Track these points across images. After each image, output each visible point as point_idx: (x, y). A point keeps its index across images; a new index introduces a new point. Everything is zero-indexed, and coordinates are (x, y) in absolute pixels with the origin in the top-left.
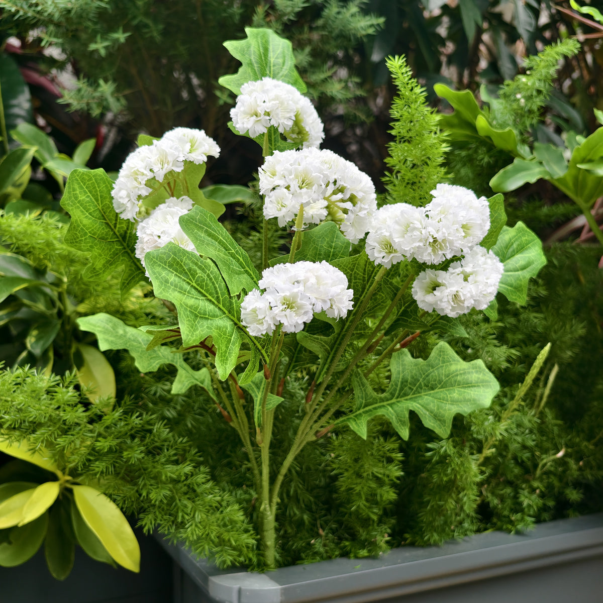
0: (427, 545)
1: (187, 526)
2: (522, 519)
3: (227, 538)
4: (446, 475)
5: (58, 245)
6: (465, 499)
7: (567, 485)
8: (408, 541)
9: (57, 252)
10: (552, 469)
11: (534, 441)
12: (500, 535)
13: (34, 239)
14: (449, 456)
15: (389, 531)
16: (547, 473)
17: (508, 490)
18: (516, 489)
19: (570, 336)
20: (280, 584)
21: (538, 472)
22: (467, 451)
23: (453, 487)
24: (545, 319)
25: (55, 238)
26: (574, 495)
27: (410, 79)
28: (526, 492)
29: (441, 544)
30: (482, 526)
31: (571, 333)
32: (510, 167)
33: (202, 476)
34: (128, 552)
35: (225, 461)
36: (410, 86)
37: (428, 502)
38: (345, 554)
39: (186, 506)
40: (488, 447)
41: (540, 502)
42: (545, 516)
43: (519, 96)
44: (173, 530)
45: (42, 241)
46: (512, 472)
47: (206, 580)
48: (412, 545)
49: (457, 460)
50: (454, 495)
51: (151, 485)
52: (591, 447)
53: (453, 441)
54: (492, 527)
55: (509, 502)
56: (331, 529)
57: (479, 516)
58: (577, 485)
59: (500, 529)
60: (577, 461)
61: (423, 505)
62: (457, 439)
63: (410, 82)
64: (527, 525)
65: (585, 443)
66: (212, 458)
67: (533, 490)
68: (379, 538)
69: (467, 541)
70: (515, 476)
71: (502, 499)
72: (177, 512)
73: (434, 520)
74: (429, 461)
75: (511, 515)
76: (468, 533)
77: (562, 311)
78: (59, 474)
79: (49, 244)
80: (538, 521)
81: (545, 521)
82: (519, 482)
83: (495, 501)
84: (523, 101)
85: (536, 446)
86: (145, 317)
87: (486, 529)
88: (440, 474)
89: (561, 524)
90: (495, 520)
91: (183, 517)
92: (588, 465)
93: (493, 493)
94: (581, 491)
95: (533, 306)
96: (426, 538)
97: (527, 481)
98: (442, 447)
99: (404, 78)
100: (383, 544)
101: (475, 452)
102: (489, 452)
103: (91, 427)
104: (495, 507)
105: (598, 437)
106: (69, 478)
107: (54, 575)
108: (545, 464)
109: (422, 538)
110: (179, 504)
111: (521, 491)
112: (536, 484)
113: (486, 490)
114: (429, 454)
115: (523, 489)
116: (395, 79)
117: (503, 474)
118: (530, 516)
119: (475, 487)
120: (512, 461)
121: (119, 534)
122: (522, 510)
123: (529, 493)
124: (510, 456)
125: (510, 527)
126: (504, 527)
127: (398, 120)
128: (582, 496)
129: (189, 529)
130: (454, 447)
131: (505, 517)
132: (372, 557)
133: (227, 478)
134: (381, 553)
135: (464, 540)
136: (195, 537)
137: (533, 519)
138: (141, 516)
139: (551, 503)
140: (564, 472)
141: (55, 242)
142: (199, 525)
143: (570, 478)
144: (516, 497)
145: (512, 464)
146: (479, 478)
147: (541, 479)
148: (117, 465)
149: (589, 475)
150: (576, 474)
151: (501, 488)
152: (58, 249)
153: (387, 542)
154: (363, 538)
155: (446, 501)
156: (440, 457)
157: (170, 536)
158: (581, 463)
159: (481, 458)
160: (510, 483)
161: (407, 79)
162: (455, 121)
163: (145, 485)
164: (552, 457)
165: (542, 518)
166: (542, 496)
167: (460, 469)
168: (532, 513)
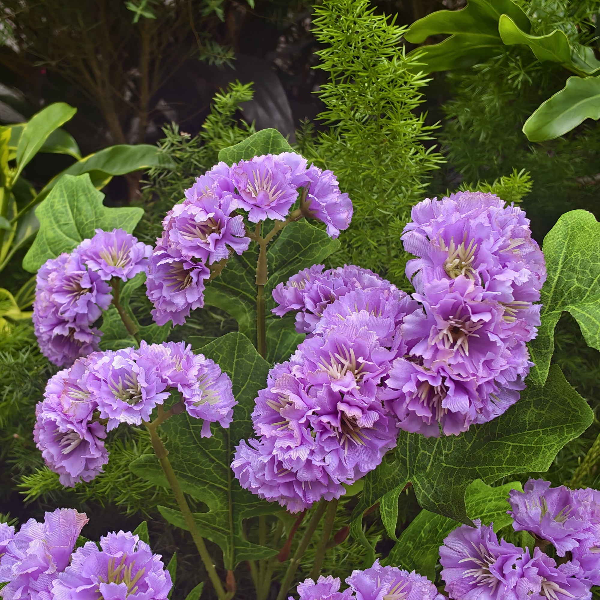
32: (558, 95)
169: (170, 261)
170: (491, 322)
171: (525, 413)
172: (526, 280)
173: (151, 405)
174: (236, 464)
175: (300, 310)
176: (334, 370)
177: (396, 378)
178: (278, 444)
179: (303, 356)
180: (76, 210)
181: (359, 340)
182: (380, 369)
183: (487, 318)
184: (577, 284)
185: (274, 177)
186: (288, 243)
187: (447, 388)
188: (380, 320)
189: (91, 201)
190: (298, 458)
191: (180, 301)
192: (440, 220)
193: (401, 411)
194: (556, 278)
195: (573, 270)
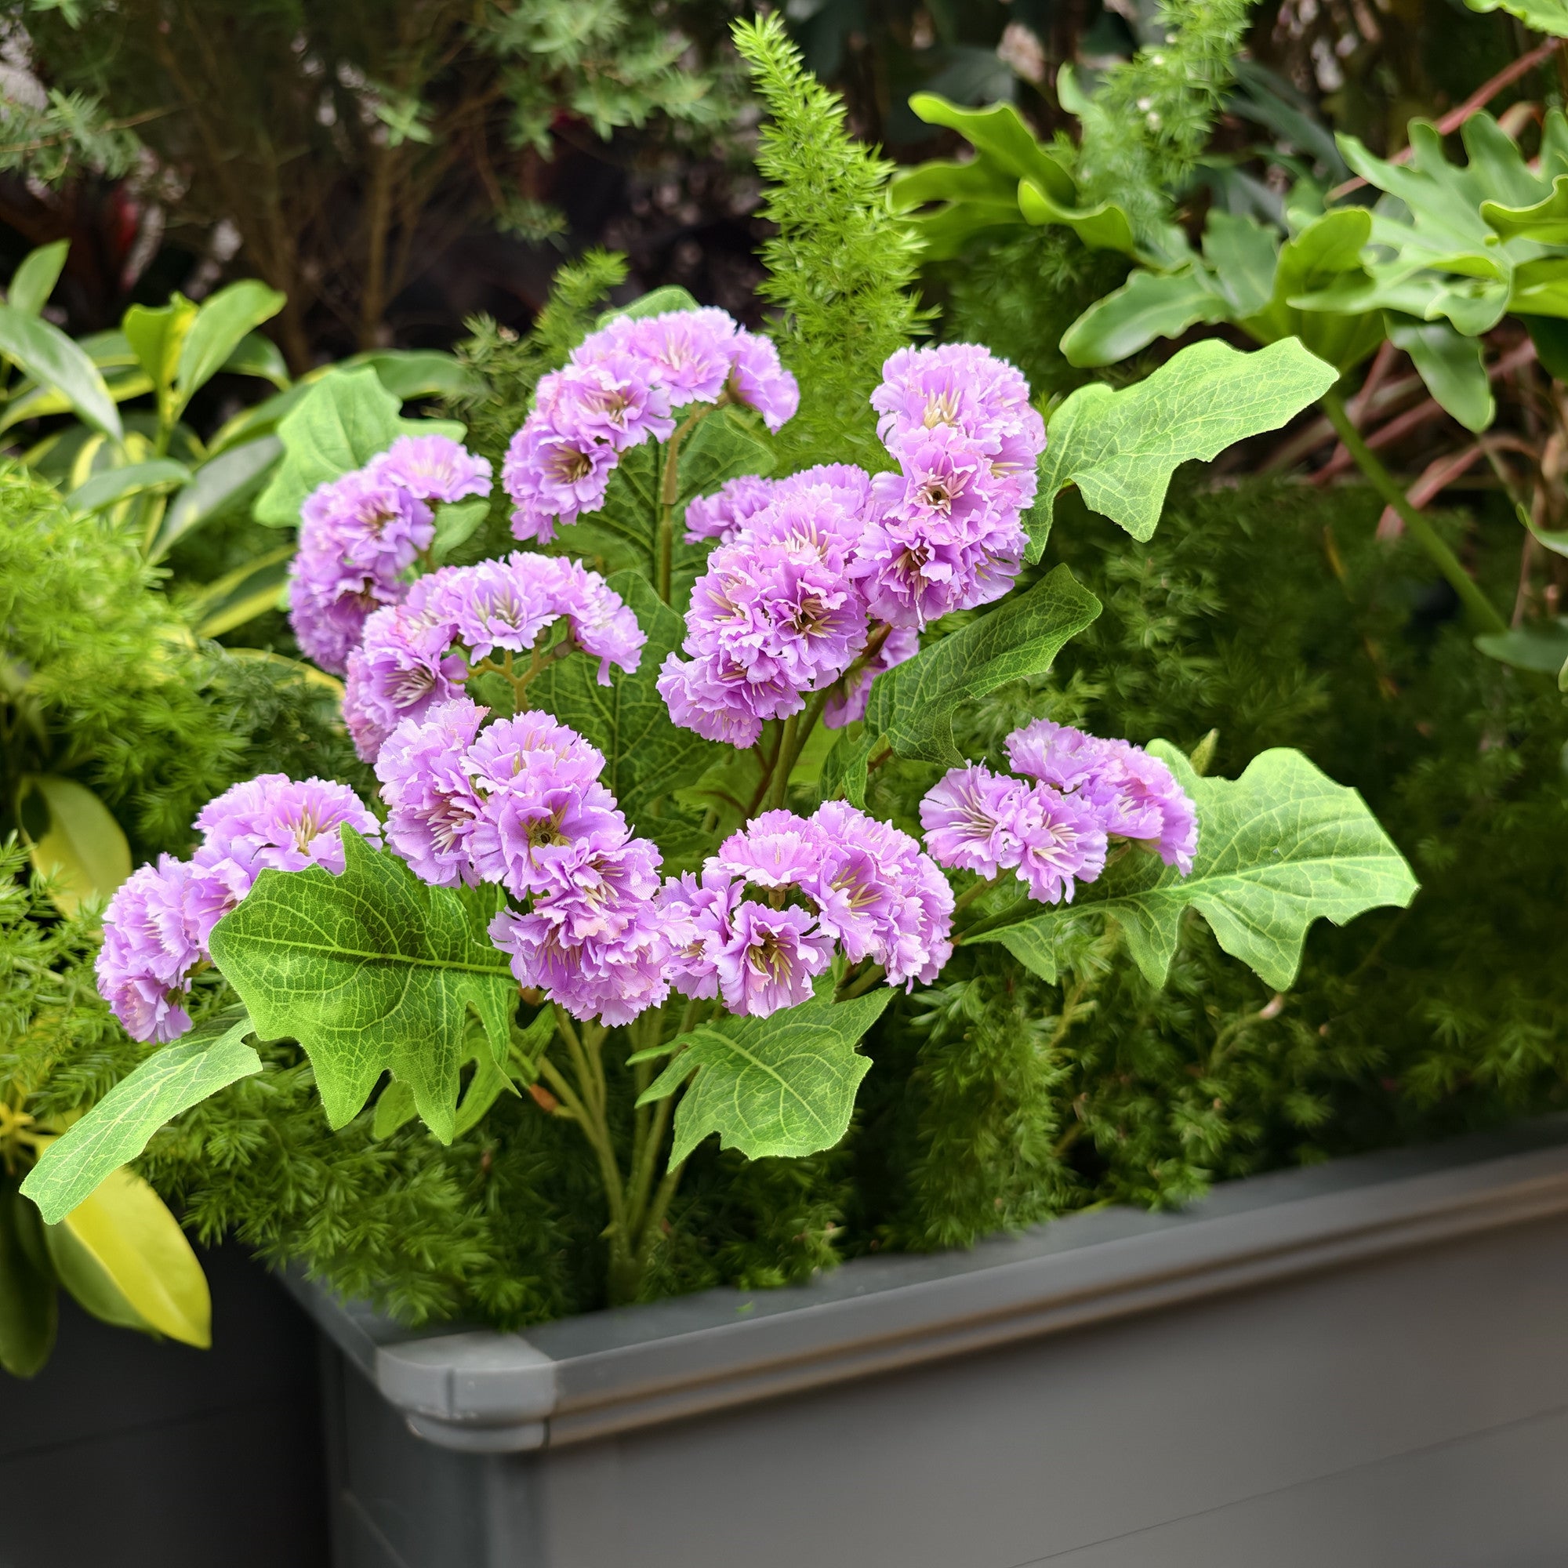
0: (932, 1249)
1: (310, 1223)
2: (1179, 1175)
3: (413, 1252)
4: (967, 1072)
6: (1021, 1130)
7: (1290, 1086)
8: (887, 1243)
10: (1252, 1047)
11: (1198, 978)
12: (1125, 1217)
14: (971, 1023)
15: (836, 1213)
16: (1241, 1058)
17: (1141, 1106)
18: (1164, 1101)
19: (1286, 712)
20: (554, 1356)
21: (1217, 1058)
22: (1020, 1011)
23: (990, 1100)
24: (1225, 671)
26: (1306, 1110)
27: (798, 75)
28: (1188, 1108)
29: (970, 1243)
30: (1082, 1193)
31: (1292, 705)
32: (1116, 297)
34: (181, 1299)
36: (798, 93)
37: (928, 1142)
38: (727, 1279)
39: (305, 1174)
40: (1075, 999)
41: (1223, 1129)
42: (1240, 1164)
43: (1144, 104)
44: (274, 1235)
46: (1150, 1059)
47: (370, 1358)
48: (899, 1250)
49: (995, 1034)
50: (992, 1122)
51: (214, 1122)
52: (1349, 989)
53: (982, 985)
54: (1107, 1195)
55: (1147, 1132)
56: (693, 1220)
57: (1072, 1174)
58: (1316, 1084)
59: (1125, 1201)
60: (1314, 1025)
61: (920, 1148)
62: (991, 980)
63: (798, 82)
64: (1188, 1185)
65: (1331, 981)
67: (1205, 1102)
68: (810, 1233)
69: (1037, 1235)
70: (1161, 1070)
71: (1129, 1127)
72: (283, 1188)
73: (948, 1186)
74: (924, 1038)
75: (1149, 1166)
76: (1039, 1213)
77: (1267, 651)
80: (1220, 1175)
81: (1238, 1177)
82: (1169, 1084)
83: (1107, 1134)
84: (1154, 117)
85: (1210, 990)
86: (196, 699)
87: (1090, 1201)
88: (951, 1070)
89: (1280, 1183)
90: (1112, 1178)
91: (298, 1200)
92: (1341, 1035)
93: (1106, 1116)
94: (1326, 1099)
95: (1187, 641)
96: (931, 1231)
97: (1190, 1081)
98: (954, 1000)
99: (782, 72)
100: (825, 1248)
101: (1045, 1011)
102: (1078, 1010)
103: (58, 978)
104: (1113, 1146)
105: (1364, 965)
106: (25, 1119)
107: (8, 1366)
108: (1232, 1037)
109: (922, 1229)
110: (290, 1170)
111: (1175, 1106)
112: (1210, 1087)
113: (1087, 1107)
114: (923, 1019)
115: (1182, 1101)
116: (760, 77)
117: (1128, 1067)
118: (1200, 1165)
119: (1044, 1098)
120: (1150, 1032)
121: (155, 1254)
122: (1180, 1154)
123: (1196, 1108)
124: (1144, 1019)
125: (1147, 1193)
126: (1135, 1195)
127: (779, 184)
128: (1326, 1111)
129: (316, 1231)
130: (984, 1000)
131: (1136, 1168)
132: (798, 1281)
134: (815, 1270)
135: (1027, 1232)
136: (331, 1250)
137: (1205, 1173)
138: (195, 1200)
139: (1252, 1132)
140: (1283, 1052)
142: (342, 1220)
143: (1297, 1070)
144: (1164, 1120)
145: (1149, 1040)
146: (1054, 1076)
147: (1222, 1073)
149: (1344, 1061)
150: (1312, 1057)
151: (1124, 1099)
153: (836, 1243)
154: (771, 1234)
155: (972, 1136)
156: (951, 1025)
157: (269, 1251)
158: (1323, 1030)
159: (1060, 1025)
160: (1149, 1088)
161: (790, 76)
162: (981, 178)
163: (199, 1121)
164: (1250, 1019)
165: (1232, 1170)
166: (1230, 1115)
167: (1000, 1054)
168: (1204, 1156)
169: (560, 440)
170: (975, 473)
171: (1025, 622)
172: (1016, 432)
173: (536, 625)
174: (663, 680)
175: (728, 528)
176: (790, 545)
177: (867, 547)
178: (724, 633)
179: (753, 535)
180: (350, 425)
181: (821, 512)
182: (847, 544)
183: (971, 469)
184: (1084, 457)
185: (695, 342)
186: (702, 456)
187: (927, 551)
188: (846, 491)
189: (378, 411)
190: (751, 646)
191: (565, 498)
192: (918, 367)
193: (873, 591)
194: (1061, 454)
195: (1081, 442)
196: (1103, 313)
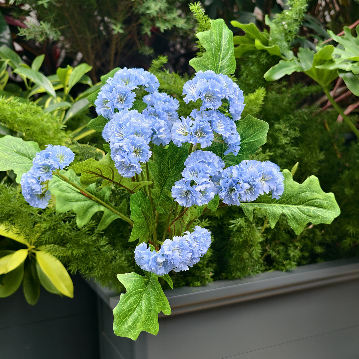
0: (234, 279)
1: (95, 270)
2: (290, 263)
4: (242, 238)
5: (19, 115)
6: (254, 252)
7: (315, 244)
9: (19, 119)
10: (307, 235)
12: (278, 273)
13: (5, 112)
14: (243, 227)
15: (212, 270)
16: (304, 238)
17: (281, 248)
18: (286, 247)
19: (315, 160)
21: (299, 237)
22: (254, 225)
23: (247, 245)
24: (301, 150)
25: (18, 111)
26: (319, 250)
27: (204, 15)
28: (292, 249)
29: (242, 278)
30: (268, 267)
31: (316, 158)
32: (276, 66)
33: (103, 241)
34: (67, 287)
35: (119, 234)
36: (204, 19)
37: (234, 253)
38: (188, 284)
39: (94, 259)
40: (266, 223)
41: (300, 254)
42: (304, 262)
43: (284, 23)
44: (87, 272)
45: (10, 113)
46: (283, 237)
47: (108, 300)
48: (227, 279)
49: (248, 230)
50: (247, 250)
51: (74, 247)
54: (274, 268)
55: (283, 254)
57: (265, 263)
58: (321, 244)
59: (277, 269)
60: (321, 231)
61: (232, 255)
63: (204, 17)
64: (292, 266)
66: (112, 233)
67: (296, 247)
68: (206, 274)
69: (258, 276)
70: (286, 240)
71: (278, 253)
72: (89, 262)
73: (237, 264)
74: (232, 231)
75: (283, 261)
76: (258, 271)
77: (311, 146)
78: (28, 244)
79: (14, 115)
80: (299, 264)
81: (304, 265)
82: (288, 243)
83: (274, 254)
84: (286, 26)
87: (270, 269)
88: (238, 237)
89: (313, 266)
90: (275, 264)
91: (92, 264)
92: (327, 233)
93: (273, 250)
94: (323, 247)
95: (292, 143)
96: (233, 275)
97: (292, 242)
98: (238, 222)
99: (200, 15)
100: (209, 278)
101: (260, 225)
102: (267, 226)
103: (40, 216)
104: (275, 257)
106: (34, 247)
107: (29, 302)
108: (302, 233)
109: (231, 274)
110: (91, 258)
111: (289, 248)
112: (297, 244)
113: (269, 248)
114: (231, 226)
115: (291, 247)
116: (195, 16)
117: (278, 239)
118: (295, 262)
119: (259, 245)
120: (284, 231)
121: (61, 277)
122: (290, 259)
123: (294, 249)
124: (282, 228)
125: (283, 268)
126: (280, 268)
128: (324, 250)
129: (96, 271)
130: (246, 222)
131: (280, 262)
132: (203, 285)
133: (121, 244)
134: (207, 282)
135: (255, 276)
136: (100, 276)
137: (296, 263)
138: (70, 264)
139: (307, 254)
140: (314, 236)
141: (17, 113)
142: (102, 269)
143: (317, 241)
144: (286, 251)
145: (283, 233)
146: (261, 240)
147: (300, 241)
148: (55, 236)
149: (328, 239)
150: (320, 238)
151: (277, 246)
152: (19, 117)
153: (212, 277)
154: (197, 275)
155: (243, 253)
156: (238, 227)
157: (86, 276)
158: (323, 232)
159: (263, 229)
160: (283, 244)
161: (202, 16)
162: (247, 39)
163: (71, 247)
164: (306, 228)
165: (301, 263)
166: (302, 250)
167: (249, 234)
168: (295, 260)
196: (273, 69)
